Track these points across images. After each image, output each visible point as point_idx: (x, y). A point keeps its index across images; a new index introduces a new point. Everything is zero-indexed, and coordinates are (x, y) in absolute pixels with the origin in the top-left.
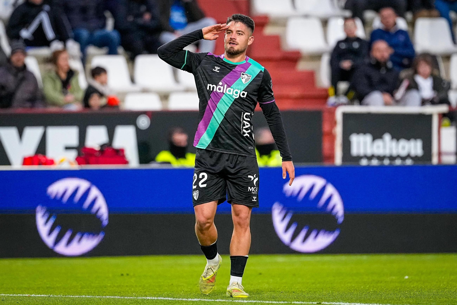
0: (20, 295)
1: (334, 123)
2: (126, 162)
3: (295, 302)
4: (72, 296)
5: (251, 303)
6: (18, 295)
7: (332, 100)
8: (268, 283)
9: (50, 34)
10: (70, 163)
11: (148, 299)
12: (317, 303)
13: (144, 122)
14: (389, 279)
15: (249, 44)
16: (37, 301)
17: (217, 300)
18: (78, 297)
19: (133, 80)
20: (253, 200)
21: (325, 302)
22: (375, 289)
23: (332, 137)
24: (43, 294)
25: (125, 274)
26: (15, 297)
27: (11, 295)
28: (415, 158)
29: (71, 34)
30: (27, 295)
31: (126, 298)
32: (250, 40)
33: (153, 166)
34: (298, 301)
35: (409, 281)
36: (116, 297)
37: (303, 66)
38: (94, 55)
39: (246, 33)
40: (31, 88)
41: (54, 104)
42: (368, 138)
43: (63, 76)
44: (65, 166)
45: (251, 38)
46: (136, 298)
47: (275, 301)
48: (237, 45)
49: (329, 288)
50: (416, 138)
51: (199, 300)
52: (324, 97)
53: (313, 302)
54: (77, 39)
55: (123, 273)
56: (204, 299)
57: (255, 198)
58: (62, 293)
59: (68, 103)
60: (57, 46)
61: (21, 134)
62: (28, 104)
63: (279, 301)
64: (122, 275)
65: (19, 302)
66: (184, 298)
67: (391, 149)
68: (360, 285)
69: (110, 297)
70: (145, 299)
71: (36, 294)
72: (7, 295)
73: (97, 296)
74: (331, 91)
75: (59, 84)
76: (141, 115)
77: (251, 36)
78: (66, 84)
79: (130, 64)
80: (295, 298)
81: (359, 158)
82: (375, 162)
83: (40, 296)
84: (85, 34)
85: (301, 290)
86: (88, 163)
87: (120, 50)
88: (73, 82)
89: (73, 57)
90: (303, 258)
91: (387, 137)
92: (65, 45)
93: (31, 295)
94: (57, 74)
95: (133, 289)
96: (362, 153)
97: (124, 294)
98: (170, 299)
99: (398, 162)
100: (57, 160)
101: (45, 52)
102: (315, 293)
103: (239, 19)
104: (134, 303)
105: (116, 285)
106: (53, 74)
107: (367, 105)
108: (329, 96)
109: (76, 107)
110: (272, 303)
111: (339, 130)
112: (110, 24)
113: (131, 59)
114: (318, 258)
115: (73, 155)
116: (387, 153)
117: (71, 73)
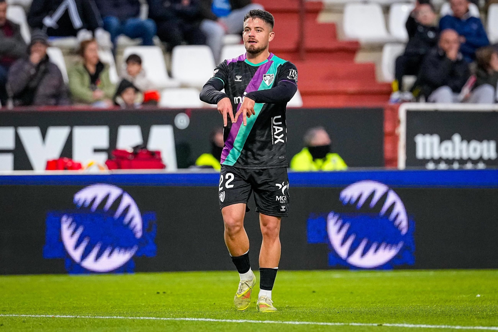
0: (43, 316)
1: (397, 122)
2: (163, 166)
3: (353, 324)
4: (101, 317)
5: (303, 324)
6: (41, 316)
7: (396, 96)
8: (322, 302)
9: (77, 22)
10: (100, 167)
11: (188, 320)
12: (378, 325)
13: (182, 121)
14: (458, 297)
15: (270, 40)
16: (62, 322)
17: (265, 322)
18: (109, 318)
19: (170, 74)
20: (281, 210)
21: (386, 323)
22: (443, 309)
23: (395, 138)
24: (69, 314)
25: (161, 293)
26: (37, 318)
27: (32, 316)
28: (488, 162)
29: (101, 22)
30: (51, 316)
31: (163, 318)
32: (270, 36)
33: (193, 170)
34: (356, 322)
35: (482, 300)
36: (152, 318)
37: (361, 58)
38: (125, 46)
39: (265, 29)
40: (55, 82)
41: (81, 101)
42: (435, 139)
43: (92, 69)
44: (94, 171)
45: (271, 34)
46: (173, 319)
47: (331, 322)
48: (257, 42)
49: (392, 307)
50: (489, 139)
51: (245, 321)
52: (387, 92)
53: (373, 323)
54: (106, 28)
55: (159, 291)
56: (251, 320)
57: (283, 207)
58: (90, 313)
59: (98, 100)
60: (84, 35)
61: (44, 135)
62: (53, 101)
63: (334, 322)
64: (158, 293)
65: (42, 324)
66: (227, 318)
67: (461, 151)
68: (427, 304)
69: (145, 318)
70: (184, 321)
71: (61, 314)
72: (28, 316)
73: (130, 317)
74: (395, 86)
75: (87, 79)
76: (180, 114)
77: (271, 32)
78: (95, 79)
79: (167, 56)
80: (353, 319)
81: (425, 161)
82: (443, 166)
83: (65, 316)
84: (114, 22)
85: (359, 310)
86: (119, 167)
87: (156, 40)
88: (103, 76)
89: (103, 49)
90: (362, 274)
91: (457, 138)
92: (94, 35)
93: (55, 316)
94: (85, 67)
95: (170, 309)
96: (428, 155)
97: (160, 315)
98: (212, 320)
99: (469, 166)
100: (84, 164)
101: (70, 42)
102: (375, 314)
103: (256, 15)
104: (172, 324)
105: (151, 304)
106: (81, 67)
107: (434, 102)
108: (393, 91)
109: (105, 105)
110: (326, 325)
111: (402, 130)
112: (144, 10)
113: (168, 51)
114: (379, 274)
115: (103, 157)
116: (457, 155)
117: (101, 66)
